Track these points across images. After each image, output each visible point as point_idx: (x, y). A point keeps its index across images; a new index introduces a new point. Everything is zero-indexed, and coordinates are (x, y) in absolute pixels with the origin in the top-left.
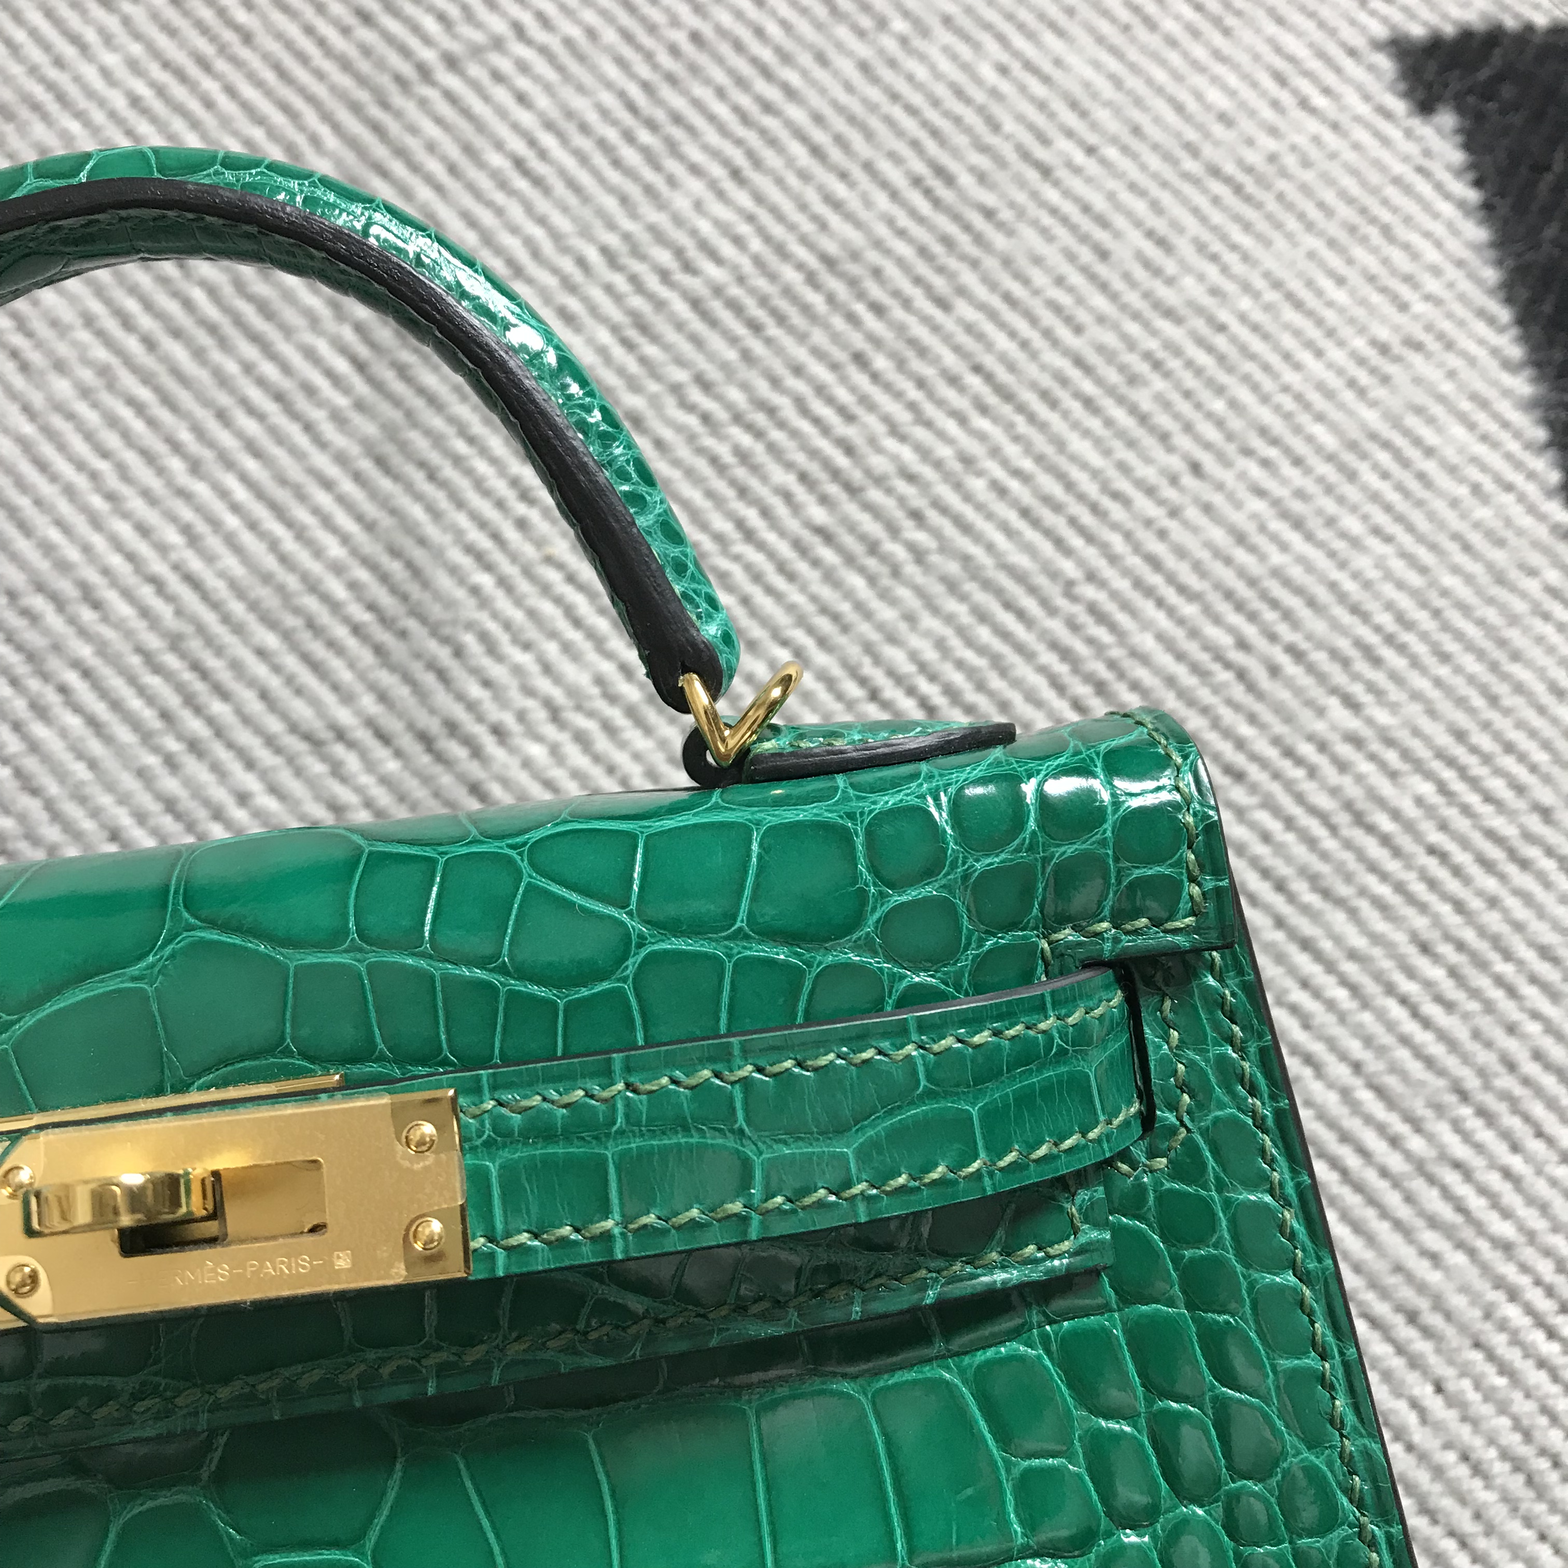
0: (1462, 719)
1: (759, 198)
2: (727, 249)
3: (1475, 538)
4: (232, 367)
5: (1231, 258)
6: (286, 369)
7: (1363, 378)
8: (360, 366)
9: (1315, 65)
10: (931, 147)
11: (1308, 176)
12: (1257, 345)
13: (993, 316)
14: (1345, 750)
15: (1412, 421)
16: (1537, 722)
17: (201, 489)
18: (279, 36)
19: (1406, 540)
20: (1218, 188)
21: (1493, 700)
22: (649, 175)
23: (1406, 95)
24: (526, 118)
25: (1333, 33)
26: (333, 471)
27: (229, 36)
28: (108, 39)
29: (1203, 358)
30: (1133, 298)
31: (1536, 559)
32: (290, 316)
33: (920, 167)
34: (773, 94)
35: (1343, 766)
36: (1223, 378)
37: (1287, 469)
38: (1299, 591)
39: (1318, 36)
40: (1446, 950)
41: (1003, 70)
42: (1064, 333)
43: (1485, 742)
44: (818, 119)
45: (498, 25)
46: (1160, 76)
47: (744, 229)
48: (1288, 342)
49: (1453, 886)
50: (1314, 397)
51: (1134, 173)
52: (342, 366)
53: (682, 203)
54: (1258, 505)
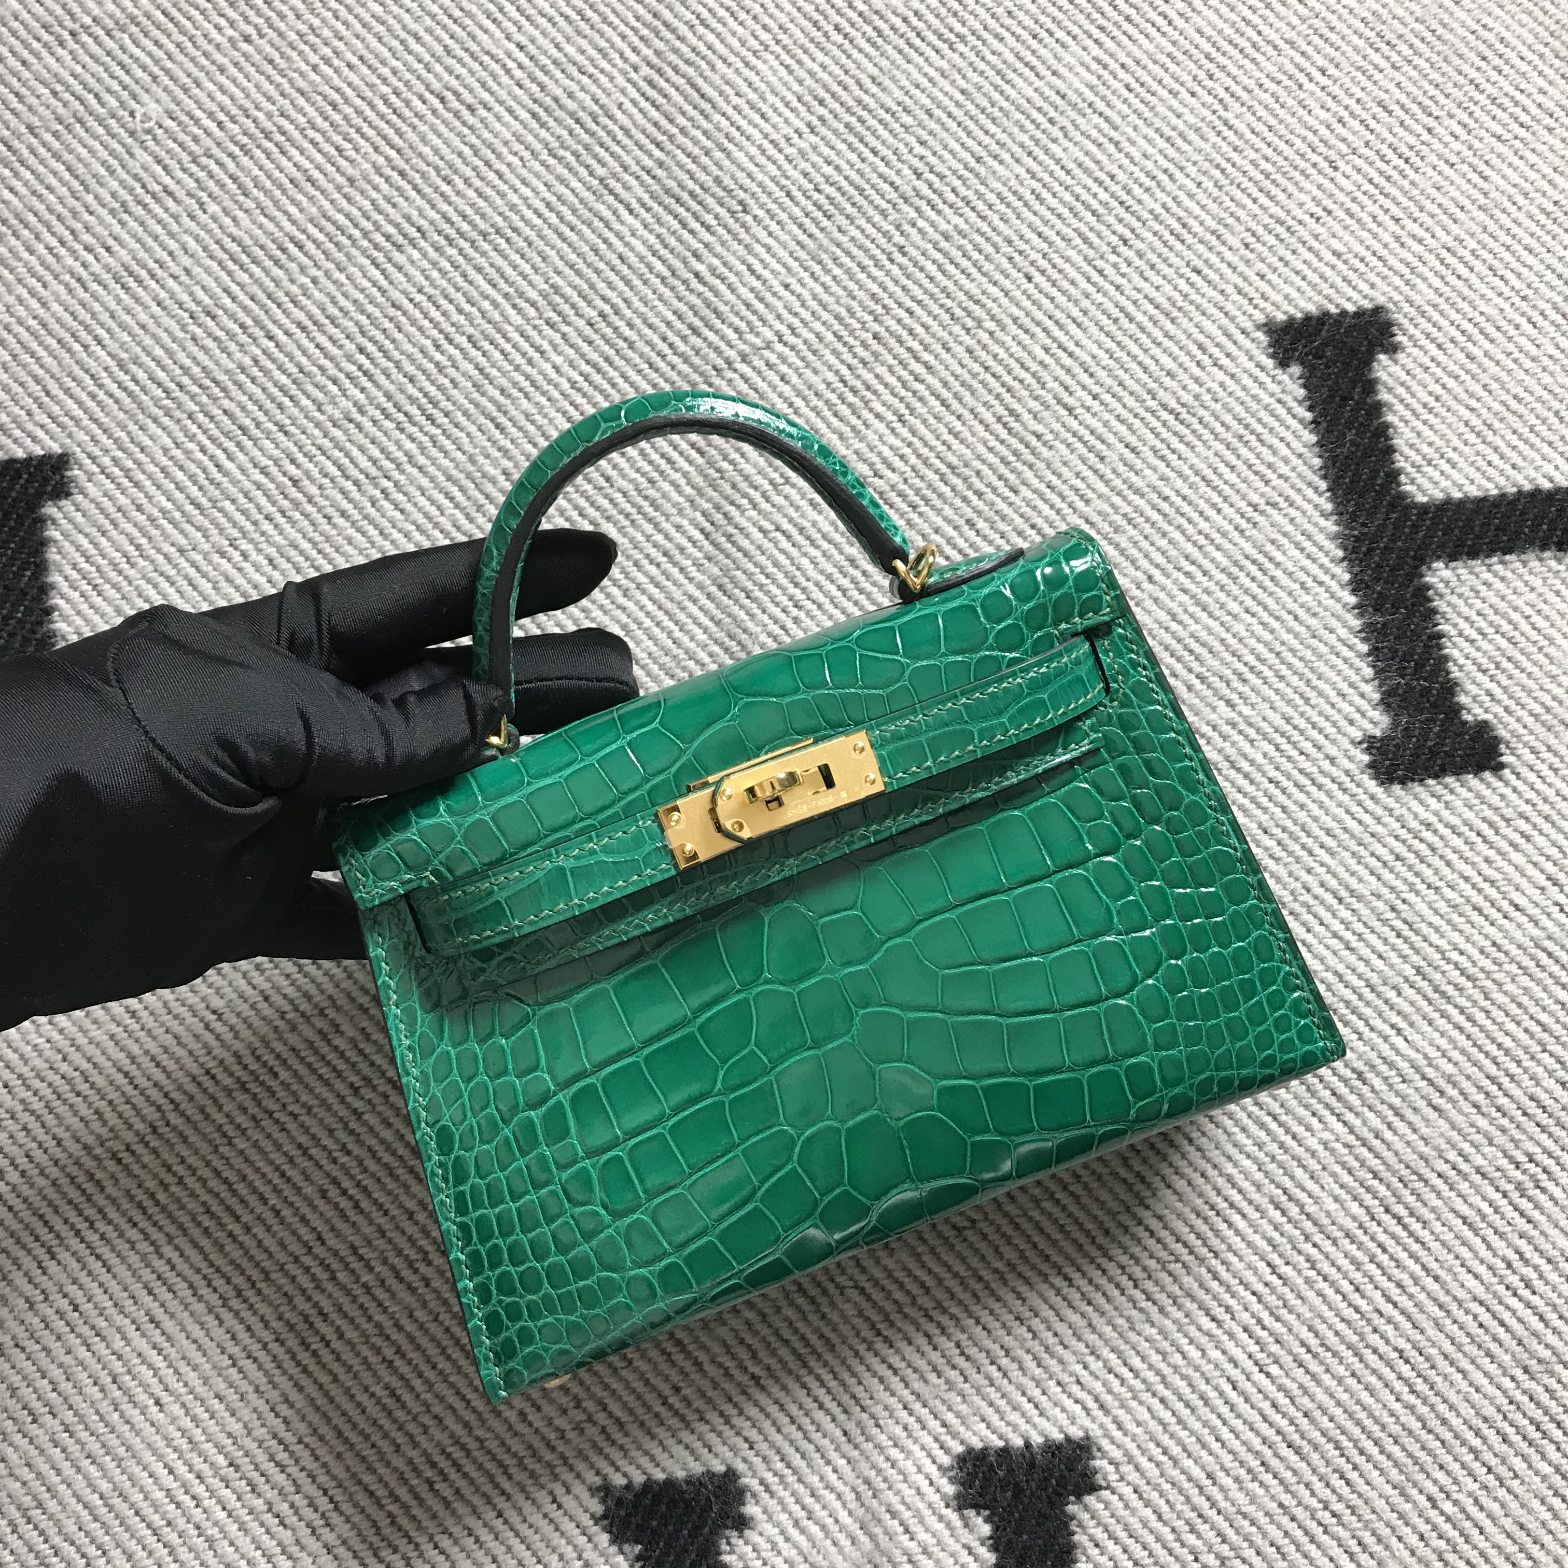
0: (1289, 711)
1: (914, 433)
2: (898, 463)
3: (1301, 613)
4: (639, 537)
5: (1172, 457)
6: (667, 537)
7: (1243, 524)
8: (707, 536)
9: (1223, 340)
10: (1007, 396)
11: (1218, 407)
12: (1186, 508)
13: (1042, 496)
14: (1226, 729)
15: (1269, 548)
16: (1330, 711)
17: (630, 605)
18: (649, 343)
19: (1265, 616)
20: (1165, 415)
21: (1307, 701)
22: (854, 420)
23: (1273, 356)
24: (786, 389)
25: (1232, 319)
26: (697, 593)
27: (621, 344)
28: (555, 347)
29: (1155, 516)
30: (1118, 483)
31: (1334, 623)
32: (667, 507)
33: (1001, 410)
34: (919, 369)
35: (1225, 738)
36: (1166, 527)
37: (1199, 576)
38: (1204, 645)
39: (1225, 321)
40: (1277, 831)
41: (1047, 350)
42: (1080, 504)
43: (1302, 724)
44: (945, 384)
45: (769, 334)
46: (1135, 350)
47: (907, 451)
48: (1203, 505)
49: (1282, 798)
50: (1215, 535)
51: (1120, 410)
52: (698, 535)
53: (871, 436)
54: (1184, 598)
